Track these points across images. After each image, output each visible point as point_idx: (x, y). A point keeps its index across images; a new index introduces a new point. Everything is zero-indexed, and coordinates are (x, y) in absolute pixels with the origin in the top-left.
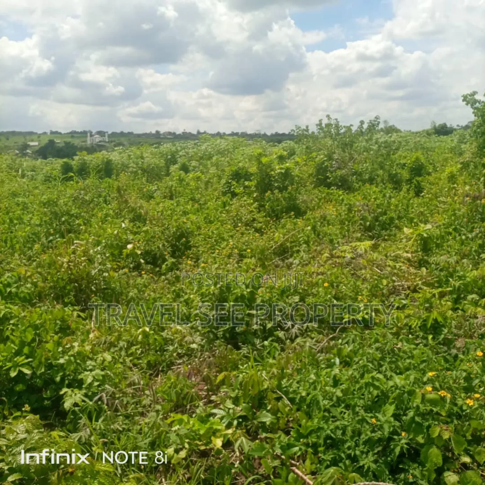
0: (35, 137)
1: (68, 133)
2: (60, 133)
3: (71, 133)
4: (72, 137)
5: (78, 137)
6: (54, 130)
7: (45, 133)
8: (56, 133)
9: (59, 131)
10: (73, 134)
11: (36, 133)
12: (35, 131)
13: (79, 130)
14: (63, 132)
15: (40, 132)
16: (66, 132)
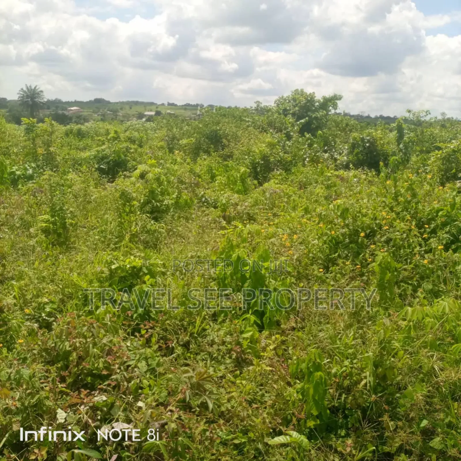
0: (154, 108)
1: (182, 106)
2: (176, 105)
3: (185, 105)
4: (185, 109)
5: (191, 110)
6: (171, 102)
7: (163, 104)
8: (173, 104)
9: (176, 103)
10: (187, 107)
11: (156, 104)
12: (155, 102)
13: (193, 103)
14: (178, 105)
15: (159, 103)
16: (181, 104)
